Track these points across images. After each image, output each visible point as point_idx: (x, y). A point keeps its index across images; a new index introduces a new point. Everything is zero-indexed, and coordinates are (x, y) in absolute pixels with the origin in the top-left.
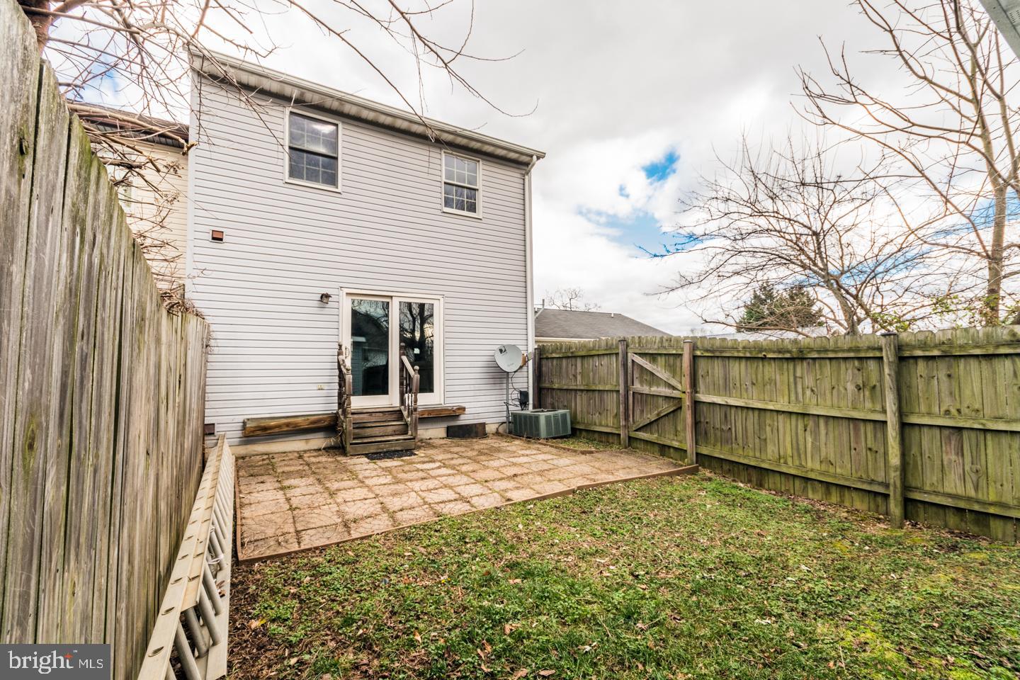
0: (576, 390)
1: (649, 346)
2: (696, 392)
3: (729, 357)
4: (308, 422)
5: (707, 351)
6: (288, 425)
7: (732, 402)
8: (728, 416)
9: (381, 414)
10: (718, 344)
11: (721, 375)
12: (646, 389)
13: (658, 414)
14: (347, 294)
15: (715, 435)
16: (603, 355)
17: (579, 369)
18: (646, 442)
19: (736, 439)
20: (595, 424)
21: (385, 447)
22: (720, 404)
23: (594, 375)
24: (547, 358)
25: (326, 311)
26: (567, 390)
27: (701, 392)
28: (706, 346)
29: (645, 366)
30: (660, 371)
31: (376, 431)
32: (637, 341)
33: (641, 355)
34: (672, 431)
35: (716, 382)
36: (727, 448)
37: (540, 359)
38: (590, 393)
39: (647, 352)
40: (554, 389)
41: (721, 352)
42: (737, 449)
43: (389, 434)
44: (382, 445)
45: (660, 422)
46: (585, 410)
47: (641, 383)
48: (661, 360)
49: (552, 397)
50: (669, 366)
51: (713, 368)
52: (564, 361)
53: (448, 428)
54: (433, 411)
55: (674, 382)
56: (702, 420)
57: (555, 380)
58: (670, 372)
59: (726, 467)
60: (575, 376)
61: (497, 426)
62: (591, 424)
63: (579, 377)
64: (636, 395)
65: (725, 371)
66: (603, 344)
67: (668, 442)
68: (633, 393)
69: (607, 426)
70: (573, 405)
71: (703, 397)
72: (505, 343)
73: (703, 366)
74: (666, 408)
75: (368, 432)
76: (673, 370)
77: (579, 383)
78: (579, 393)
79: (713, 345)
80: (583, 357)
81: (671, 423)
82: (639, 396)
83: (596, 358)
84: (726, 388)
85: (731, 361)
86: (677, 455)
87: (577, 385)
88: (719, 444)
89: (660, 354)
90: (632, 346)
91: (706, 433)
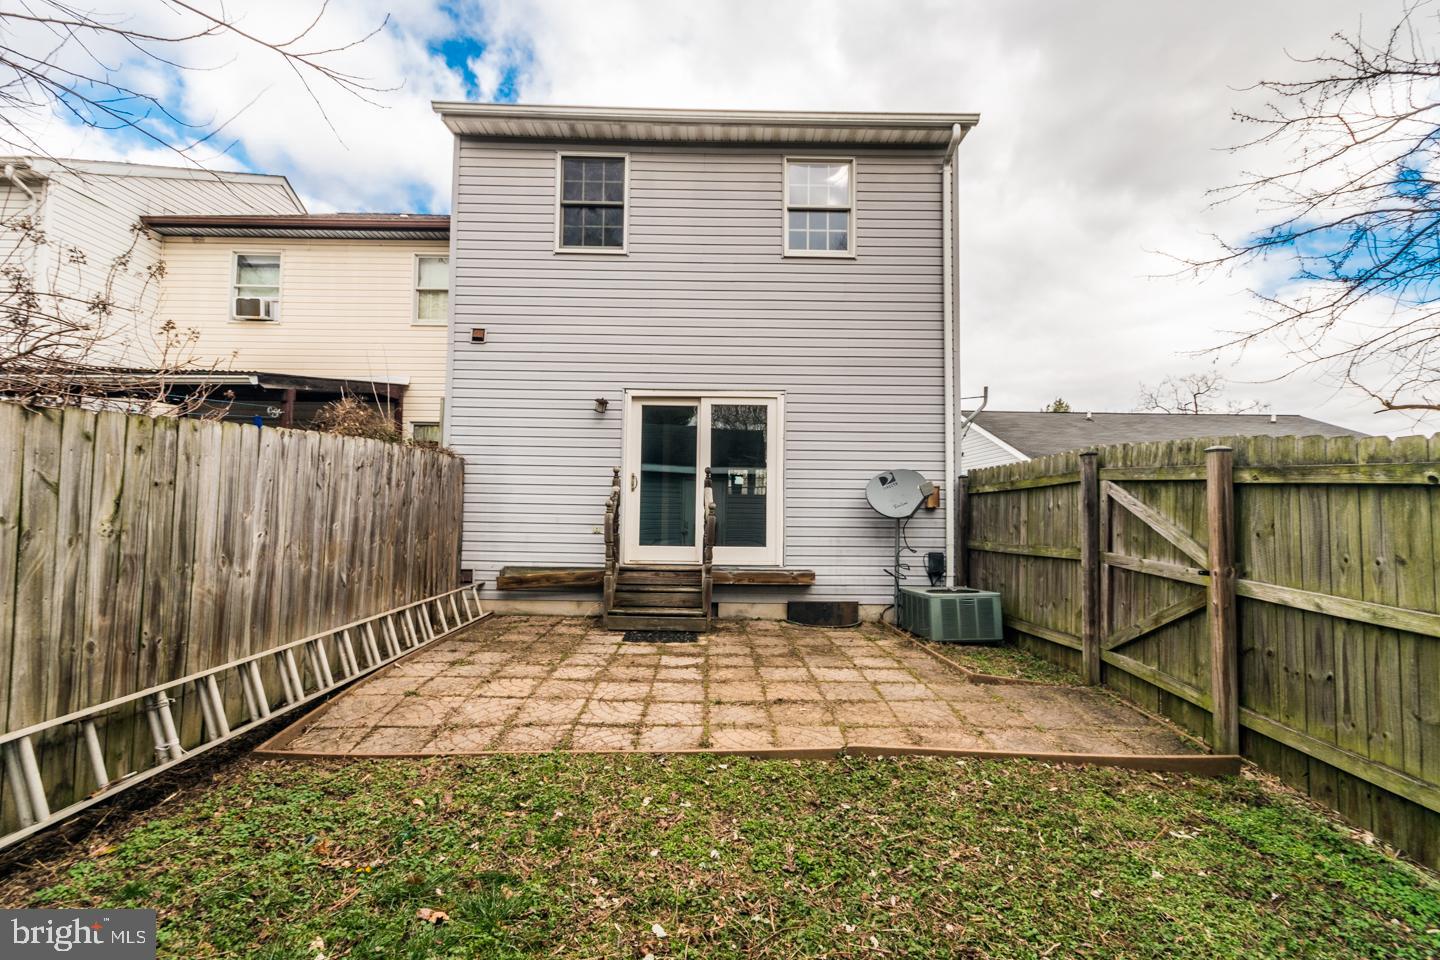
0: (1018, 556)
1: (1144, 464)
2: (1244, 575)
3: (1328, 487)
4: (573, 577)
5: (1268, 470)
6: (548, 578)
7: (1333, 606)
8: (1327, 646)
9: (672, 575)
10: (1298, 449)
11: (1308, 533)
12: (1134, 561)
13: (1156, 620)
14: (634, 398)
15: (1291, 689)
16: (1061, 485)
17: (1024, 517)
18: (1136, 680)
19: (1347, 710)
20: (1047, 628)
21: (660, 624)
22: (1303, 611)
23: (1047, 525)
24: (979, 495)
25: (605, 424)
26: (1005, 554)
27: (1255, 575)
28: (1267, 458)
29: (1132, 509)
30: (1163, 522)
31: (656, 599)
32: (1120, 453)
33: (1128, 484)
34: (1188, 663)
35: (1295, 552)
36: (1320, 730)
37: (970, 496)
38: (1040, 563)
39: (1136, 477)
40: (987, 552)
41: (1304, 472)
42: (1350, 738)
43: (670, 606)
44: (655, 620)
45: (1164, 636)
46: (1031, 595)
47: (1127, 546)
48: (1167, 496)
49: (985, 568)
50: (1184, 509)
51: (1287, 515)
52: (1002, 499)
53: (790, 606)
54: (759, 575)
55: (1190, 548)
56: (1258, 646)
57: (990, 535)
58: (1185, 522)
59: (1319, 780)
60: (1017, 528)
61: (880, 609)
62: (1039, 626)
63: (1023, 531)
64: (1117, 573)
65: (1317, 524)
66: (1061, 462)
67: (1176, 688)
68: (1112, 568)
69: (1066, 633)
70: (1014, 584)
71: (1259, 588)
72: (893, 466)
73: (1259, 509)
74: (1175, 606)
75: (644, 598)
76: (1192, 517)
77: (1022, 544)
78: (1023, 562)
79: (1285, 455)
80: (1029, 491)
81: (1186, 644)
82: (1123, 575)
83: (1050, 493)
84: (1323, 568)
85: (1333, 496)
86: (1196, 722)
87: (1017, 547)
88: (1301, 715)
89: (1165, 483)
90: (1110, 466)
91: (1267, 680)
